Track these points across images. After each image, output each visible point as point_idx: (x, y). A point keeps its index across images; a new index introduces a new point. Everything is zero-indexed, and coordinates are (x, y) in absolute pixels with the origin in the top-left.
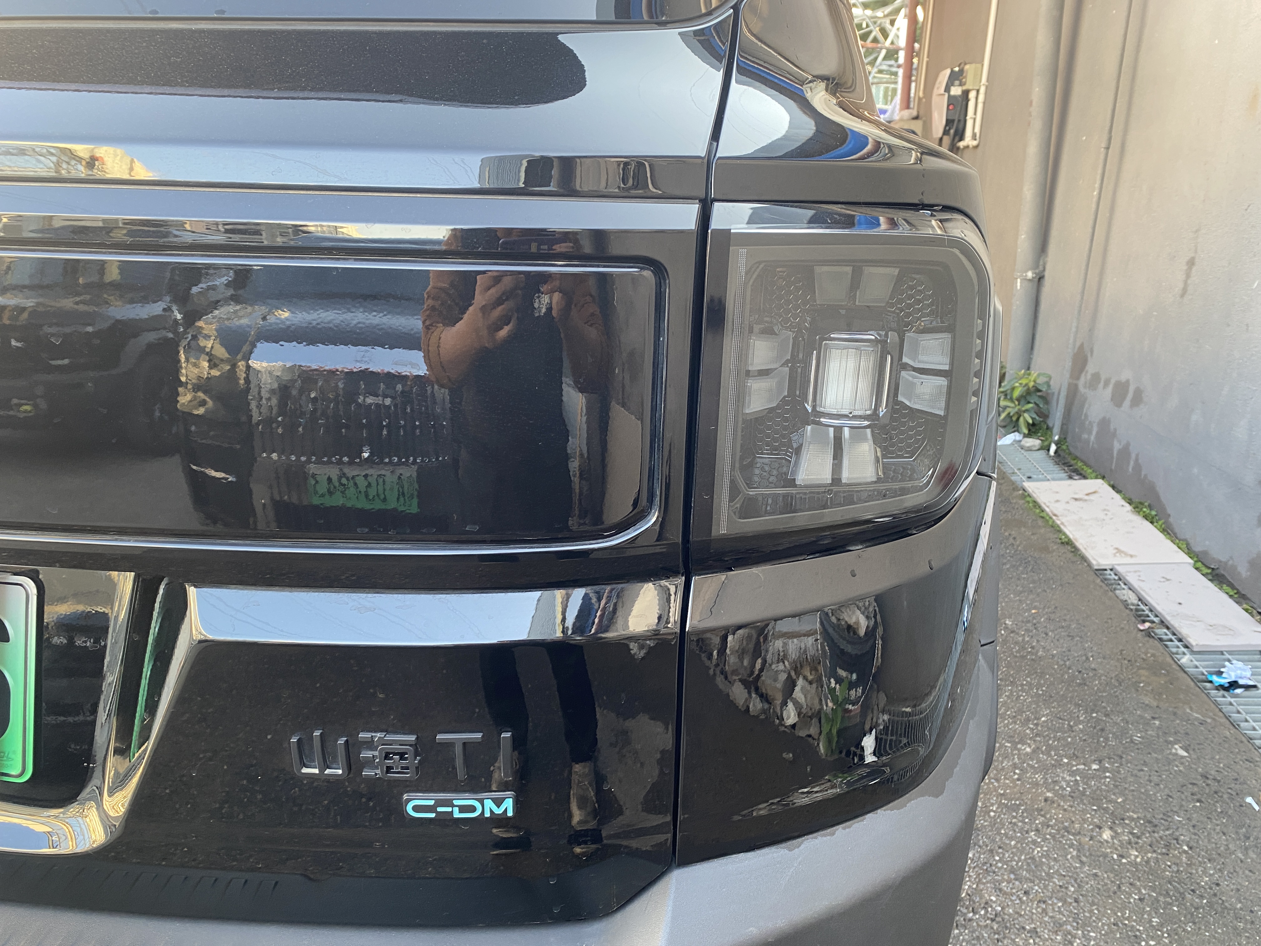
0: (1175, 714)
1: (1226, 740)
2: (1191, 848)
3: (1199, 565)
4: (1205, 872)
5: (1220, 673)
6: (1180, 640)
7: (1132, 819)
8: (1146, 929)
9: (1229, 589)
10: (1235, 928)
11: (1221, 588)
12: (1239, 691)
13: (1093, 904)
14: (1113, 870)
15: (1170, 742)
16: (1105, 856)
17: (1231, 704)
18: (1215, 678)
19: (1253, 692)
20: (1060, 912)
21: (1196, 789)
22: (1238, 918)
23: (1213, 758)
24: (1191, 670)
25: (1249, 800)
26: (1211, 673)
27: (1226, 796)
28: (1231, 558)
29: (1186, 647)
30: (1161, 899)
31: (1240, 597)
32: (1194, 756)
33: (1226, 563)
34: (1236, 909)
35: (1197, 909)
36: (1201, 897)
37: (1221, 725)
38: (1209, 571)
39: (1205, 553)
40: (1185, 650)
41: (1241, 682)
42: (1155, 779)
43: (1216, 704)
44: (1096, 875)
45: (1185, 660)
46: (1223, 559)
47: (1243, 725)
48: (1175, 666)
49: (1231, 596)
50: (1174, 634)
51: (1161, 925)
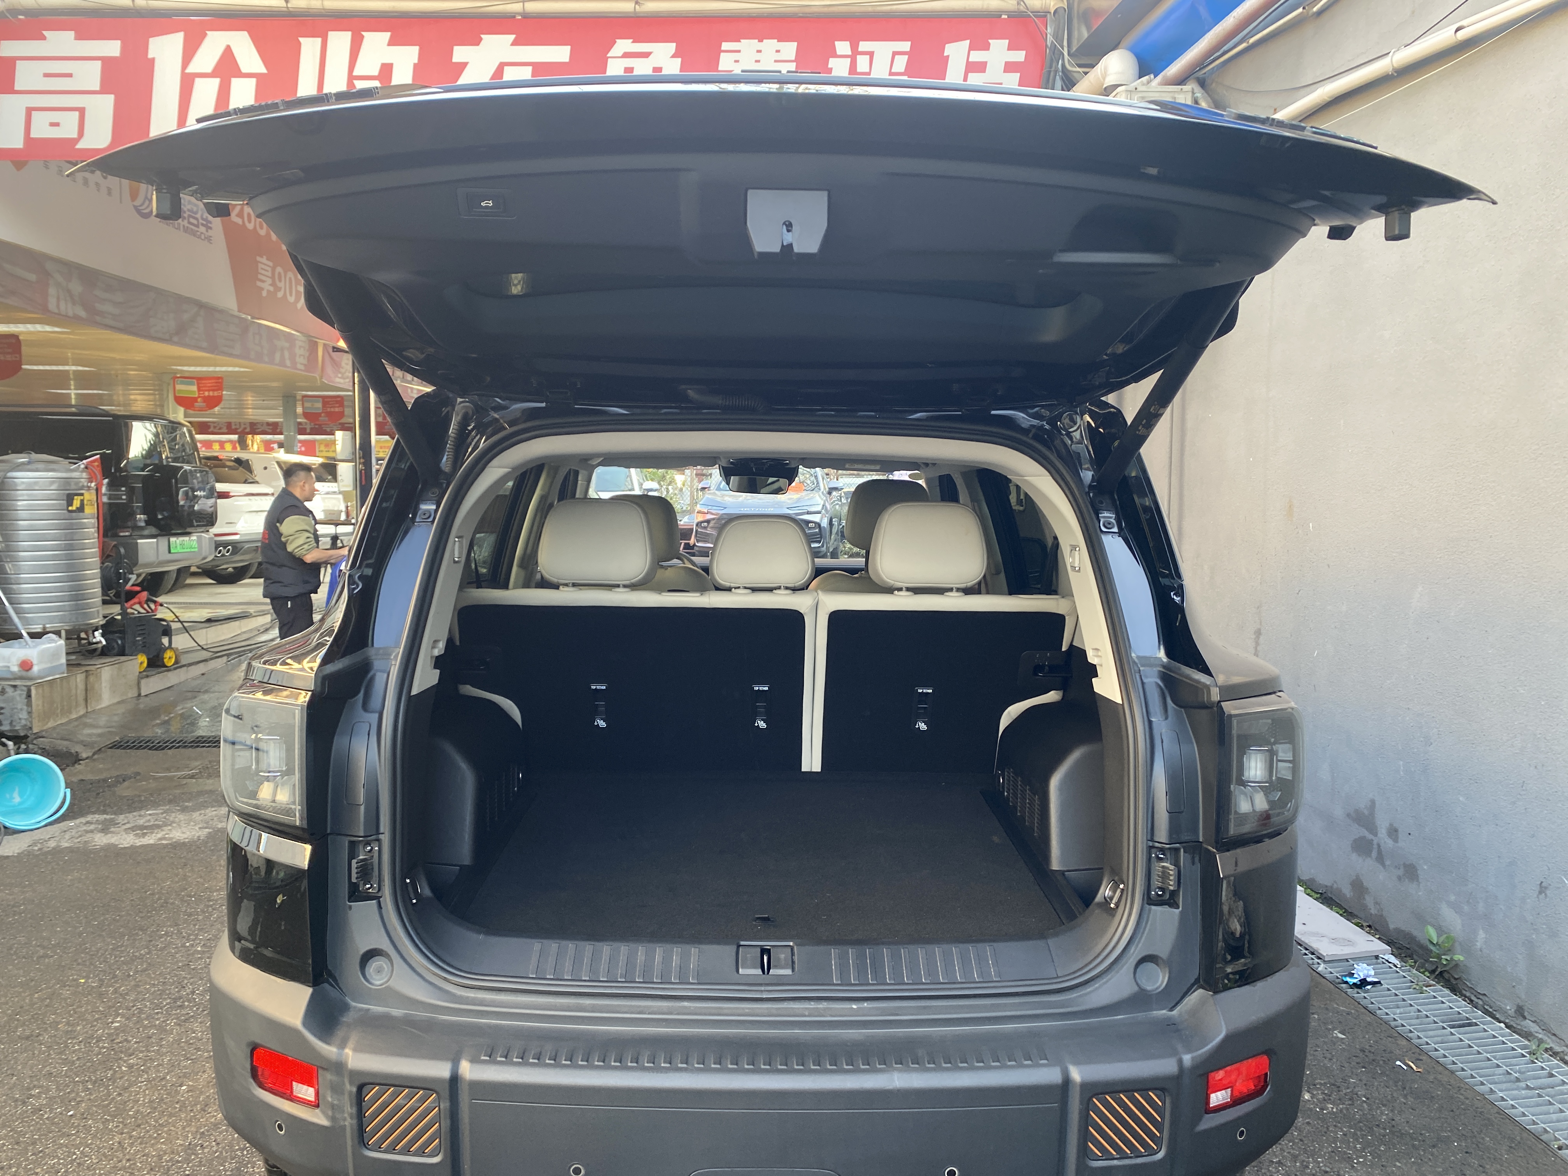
0: (1327, 1009)
1: (1369, 1024)
2: (1368, 1099)
3: (1309, 891)
4: (1382, 1113)
5: (1351, 975)
6: (1313, 954)
7: (1321, 1084)
8: (1354, 1153)
9: (1339, 910)
10: (1413, 1146)
11: (1332, 909)
12: (1369, 987)
13: (1313, 1141)
14: (1319, 1119)
15: (1330, 1029)
16: (1311, 1110)
17: (1365, 998)
18: (1348, 979)
19: (1378, 987)
20: (1293, 1149)
21: (1358, 1060)
22: (1413, 1139)
23: (1364, 1037)
24: (1328, 976)
25: (1398, 1063)
26: (1345, 976)
27: (1381, 1062)
28: (1335, 882)
29: (1319, 958)
30: (1359, 1133)
31: (1348, 915)
32: (1350, 1037)
33: (1332, 887)
34: (1410, 1133)
35: (1384, 1136)
36: (1385, 1129)
37: (1362, 1013)
38: (1318, 896)
39: (1312, 880)
40: (1319, 961)
41: (1369, 980)
42: (1329, 1056)
43: (1353, 998)
44: (1308, 1123)
45: (1321, 968)
46: (1329, 884)
47: (1378, 1012)
48: (1315, 973)
49: (1341, 915)
50: (1307, 949)
51: (1363, 1150)
